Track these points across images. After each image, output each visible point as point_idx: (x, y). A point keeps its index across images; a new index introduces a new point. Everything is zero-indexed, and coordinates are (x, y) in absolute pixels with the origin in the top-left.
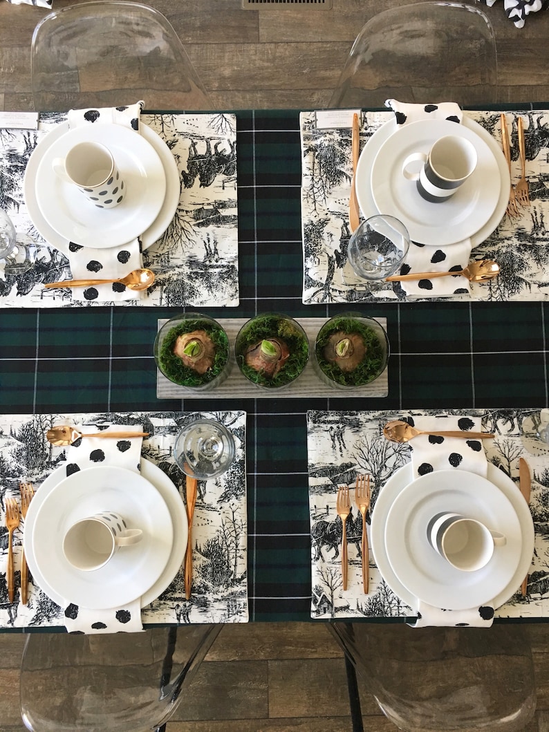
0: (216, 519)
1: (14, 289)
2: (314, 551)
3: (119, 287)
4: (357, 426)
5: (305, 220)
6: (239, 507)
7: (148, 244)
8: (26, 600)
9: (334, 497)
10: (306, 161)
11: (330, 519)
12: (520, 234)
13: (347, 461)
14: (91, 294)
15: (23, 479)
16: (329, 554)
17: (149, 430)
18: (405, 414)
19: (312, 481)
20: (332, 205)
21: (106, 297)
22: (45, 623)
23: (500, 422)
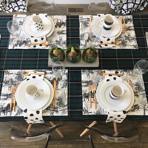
0: (60, 92)
1: (18, 45)
2: (83, 99)
3: (41, 45)
4: (92, 73)
5: (80, 34)
6: (66, 90)
7: (48, 36)
8: (14, 110)
9: (88, 88)
10: (80, 24)
11: (87, 92)
12: (126, 37)
13: (90, 80)
14: (35, 46)
15: (16, 83)
16: (87, 100)
17: (46, 73)
18: (103, 70)
19: (82, 84)
20: (86, 31)
21: (38, 47)
22: (19, 115)
23: (124, 72)
